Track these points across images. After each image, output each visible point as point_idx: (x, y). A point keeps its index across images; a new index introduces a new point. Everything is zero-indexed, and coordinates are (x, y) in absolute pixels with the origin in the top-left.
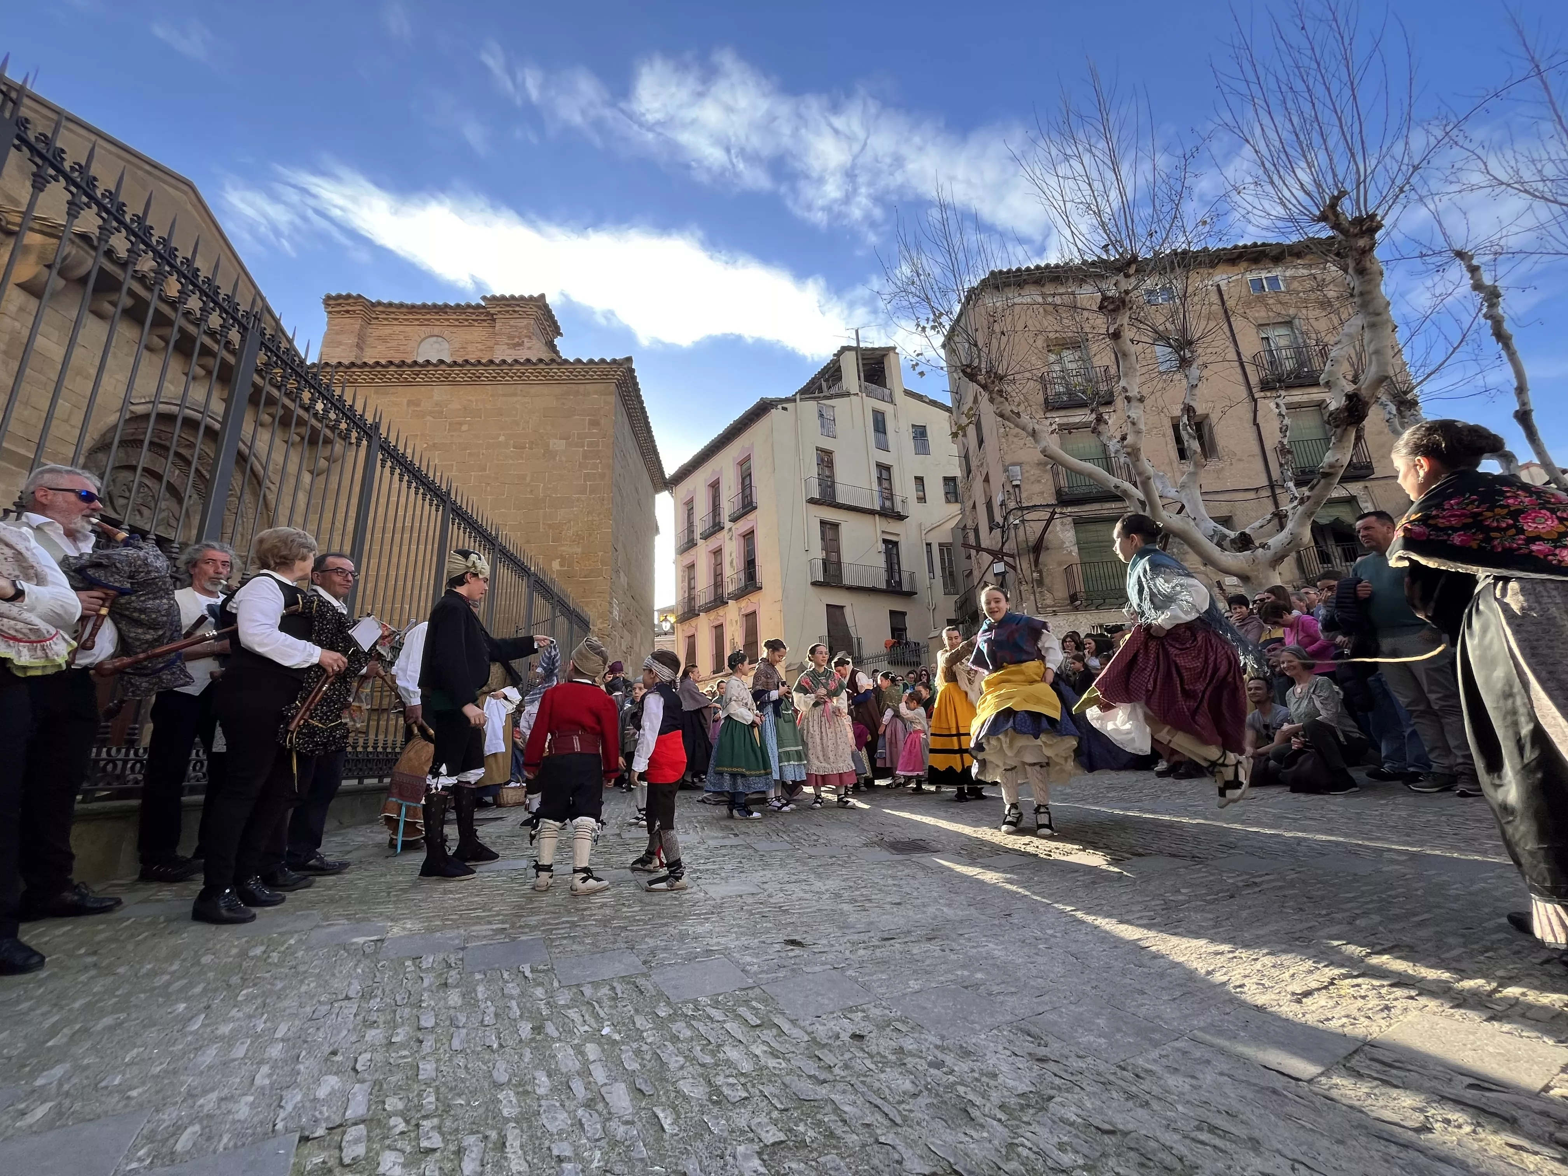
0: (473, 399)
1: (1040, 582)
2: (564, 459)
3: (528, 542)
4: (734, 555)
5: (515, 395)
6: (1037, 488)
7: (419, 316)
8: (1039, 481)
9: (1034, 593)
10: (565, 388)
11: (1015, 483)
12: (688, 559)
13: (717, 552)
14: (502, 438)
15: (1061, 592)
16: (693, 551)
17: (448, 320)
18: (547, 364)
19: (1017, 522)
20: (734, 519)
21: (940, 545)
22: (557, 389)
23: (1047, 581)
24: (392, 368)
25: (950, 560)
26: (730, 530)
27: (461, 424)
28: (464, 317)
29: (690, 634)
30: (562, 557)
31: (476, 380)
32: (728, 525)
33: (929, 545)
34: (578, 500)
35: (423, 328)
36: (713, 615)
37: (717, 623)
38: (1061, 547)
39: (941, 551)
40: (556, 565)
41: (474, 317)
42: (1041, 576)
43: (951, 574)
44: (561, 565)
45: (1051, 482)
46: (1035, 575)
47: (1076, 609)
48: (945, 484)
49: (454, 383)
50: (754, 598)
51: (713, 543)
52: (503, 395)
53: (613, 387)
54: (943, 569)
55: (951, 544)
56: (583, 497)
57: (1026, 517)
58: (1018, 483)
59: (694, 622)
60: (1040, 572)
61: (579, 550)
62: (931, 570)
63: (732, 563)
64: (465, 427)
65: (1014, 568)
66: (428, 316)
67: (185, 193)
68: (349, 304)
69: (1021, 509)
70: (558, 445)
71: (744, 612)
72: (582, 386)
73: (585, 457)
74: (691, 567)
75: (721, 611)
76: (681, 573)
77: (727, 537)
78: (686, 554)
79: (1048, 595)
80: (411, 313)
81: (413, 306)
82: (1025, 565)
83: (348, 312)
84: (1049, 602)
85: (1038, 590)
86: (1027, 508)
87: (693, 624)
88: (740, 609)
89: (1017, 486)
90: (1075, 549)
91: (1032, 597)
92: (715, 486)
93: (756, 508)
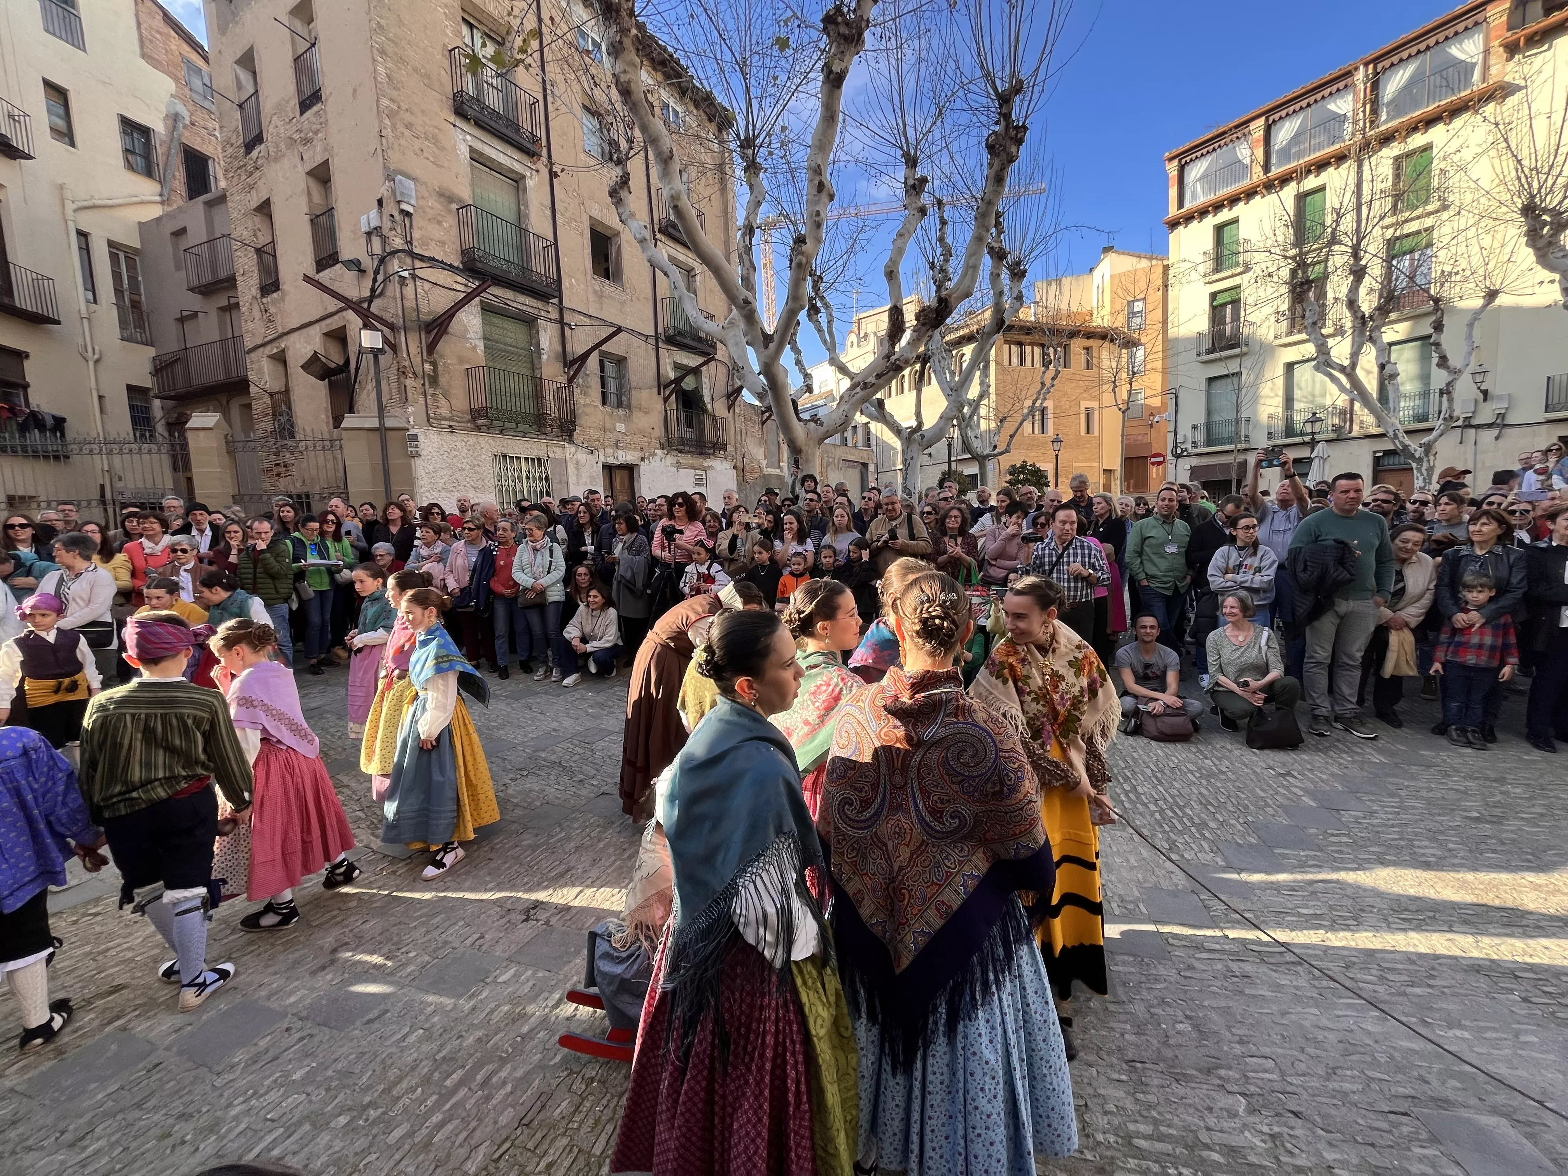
1: (434, 380)
6: (437, 233)
8: (439, 223)
9: (425, 394)
11: (405, 207)
15: (461, 403)
19: (406, 274)
21: (111, 244)
23: (443, 380)
25: (133, 279)
33: (83, 235)
38: (463, 337)
39: (114, 258)
42: (435, 370)
43: (136, 305)
45: (455, 231)
46: (428, 367)
47: (478, 429)
48: (124, 132)
54: (118, 291)
55: (136, 251)
57: (417, 272)
58: (410, 209)
60: (434, 364)
62: (90, 283)
65: (394, 348)
69: (414, 256)
79: (443, 402)
82: (414, 349)
84: (444, 411)
85: (431, 391)
86: (422, 258)
89: (408, 214)
90: (481, 345)
91: (421, 400)
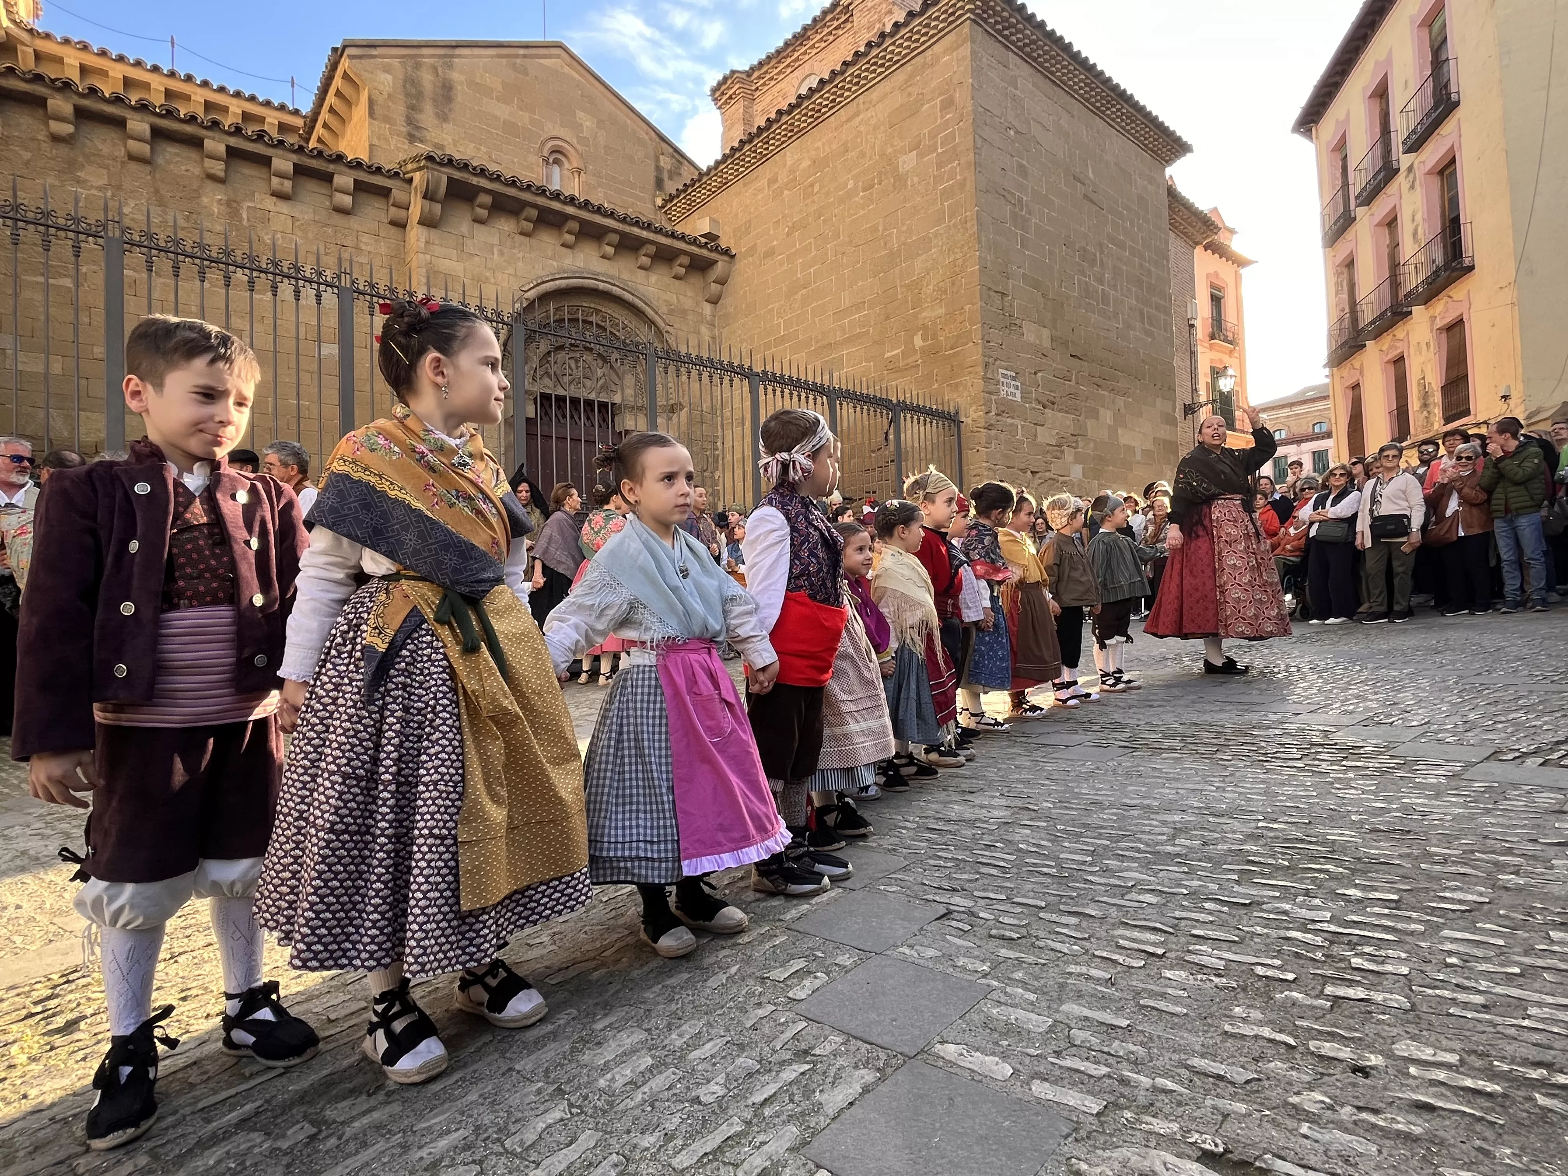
0: (819, 144)
2: (916, 180)
3: (887, 318)
4: (1419, 217)
5: (857, 114)
7: (789, 60)
10: (908, 68)
12: (1343, 249)
13: (1391, 223)
14: (851, 185)
16: (1350, 234)
17: (813, 47)
18: (879, 45)
20: (1415, 145)
22: (900, 76)
24: (747, 147)
26: (1410, 169)
27: (812, 185)
28: (826, 31)
29: (1351, 381)
30: (924, 327)
31: (818, 117)
32: (1405, 161)
34: (936, 235)
35: (796, 73)
36: (1386, 340)
37: (1393, 354)
40: (918, 341)
41: (836, 23)
44: (924, 339)
49: (801, 133)
50: (1459, 291)
51: (1381, 207)
52: (849, 120)
53: (966, 28)
56: (941, 228)
59: (1357, 361)
61: (942, 311)
63: (1415, 234)
64: (816, 188)
66: (796, 54)
67: (558, 56)
68: (729, 88)
70: (908, 162)
71: (1439, 323)
72: (929, 52)
73: (940, 165)
74: (1350, 264)
75: (1400, 331)
76: (1334, 279)
77: (1405, 186)
78: (1339, 244)
80: (779, 62)
81: (778, 52)
83: (731, 98)
87: (1357, 365)
88: (1433, 319)
92: (1381, 93)
93: (1457, 104)
